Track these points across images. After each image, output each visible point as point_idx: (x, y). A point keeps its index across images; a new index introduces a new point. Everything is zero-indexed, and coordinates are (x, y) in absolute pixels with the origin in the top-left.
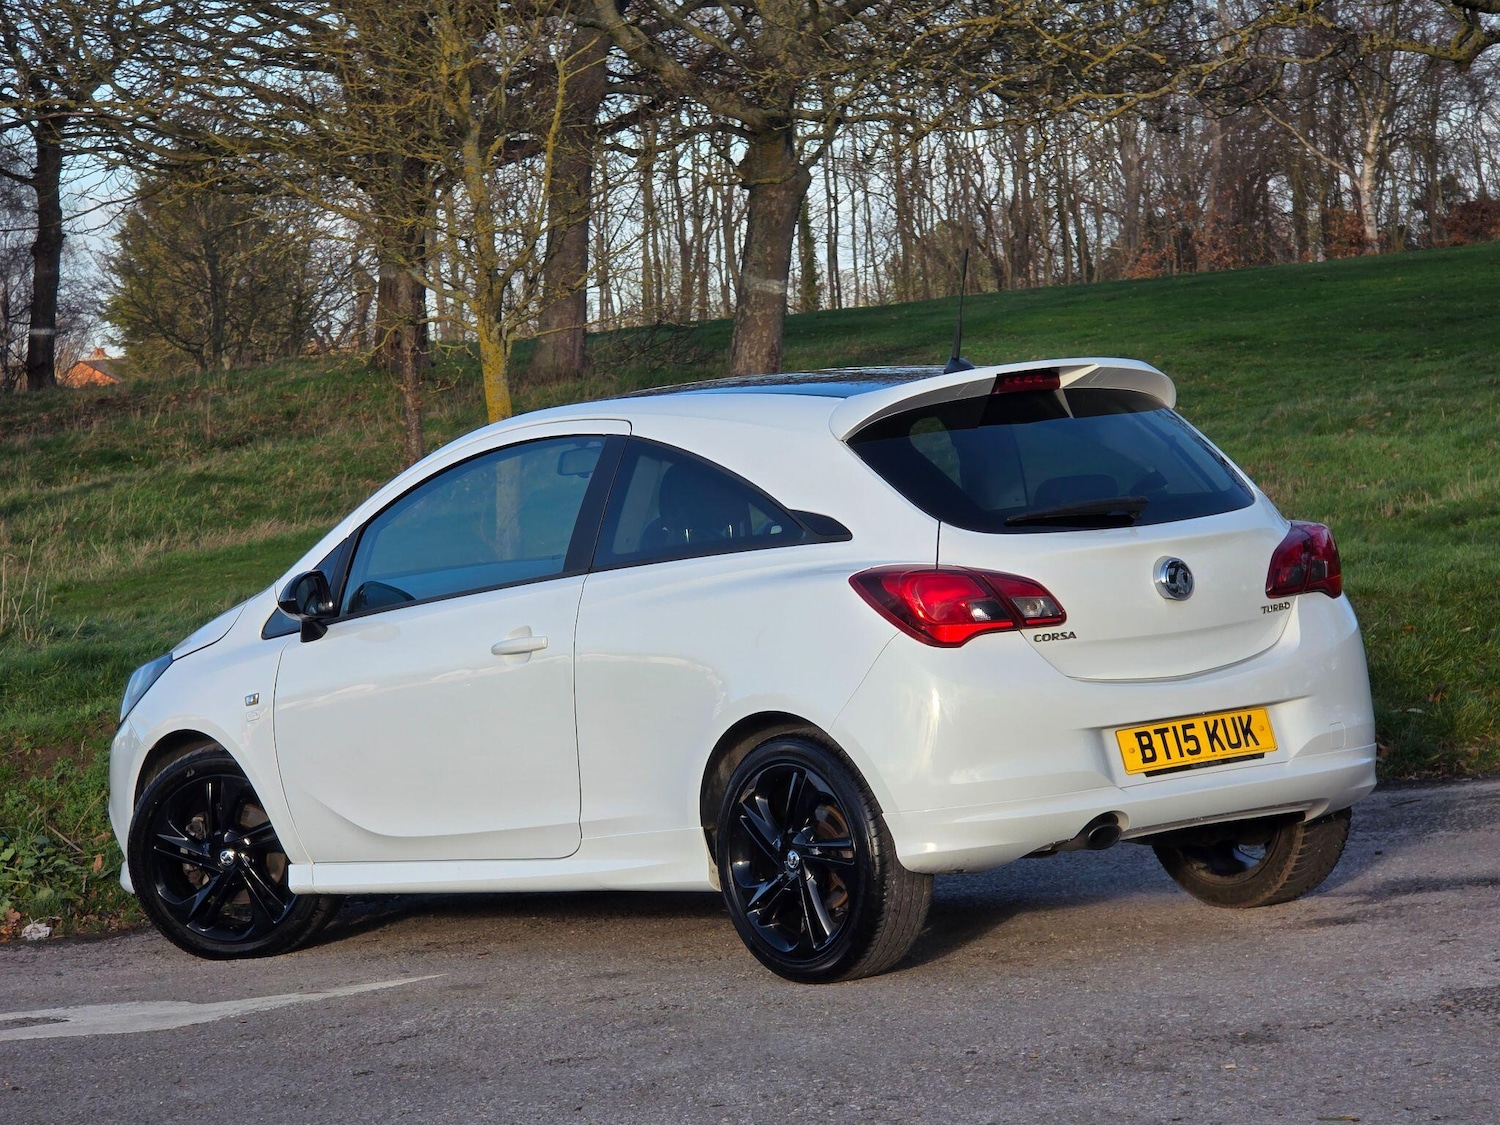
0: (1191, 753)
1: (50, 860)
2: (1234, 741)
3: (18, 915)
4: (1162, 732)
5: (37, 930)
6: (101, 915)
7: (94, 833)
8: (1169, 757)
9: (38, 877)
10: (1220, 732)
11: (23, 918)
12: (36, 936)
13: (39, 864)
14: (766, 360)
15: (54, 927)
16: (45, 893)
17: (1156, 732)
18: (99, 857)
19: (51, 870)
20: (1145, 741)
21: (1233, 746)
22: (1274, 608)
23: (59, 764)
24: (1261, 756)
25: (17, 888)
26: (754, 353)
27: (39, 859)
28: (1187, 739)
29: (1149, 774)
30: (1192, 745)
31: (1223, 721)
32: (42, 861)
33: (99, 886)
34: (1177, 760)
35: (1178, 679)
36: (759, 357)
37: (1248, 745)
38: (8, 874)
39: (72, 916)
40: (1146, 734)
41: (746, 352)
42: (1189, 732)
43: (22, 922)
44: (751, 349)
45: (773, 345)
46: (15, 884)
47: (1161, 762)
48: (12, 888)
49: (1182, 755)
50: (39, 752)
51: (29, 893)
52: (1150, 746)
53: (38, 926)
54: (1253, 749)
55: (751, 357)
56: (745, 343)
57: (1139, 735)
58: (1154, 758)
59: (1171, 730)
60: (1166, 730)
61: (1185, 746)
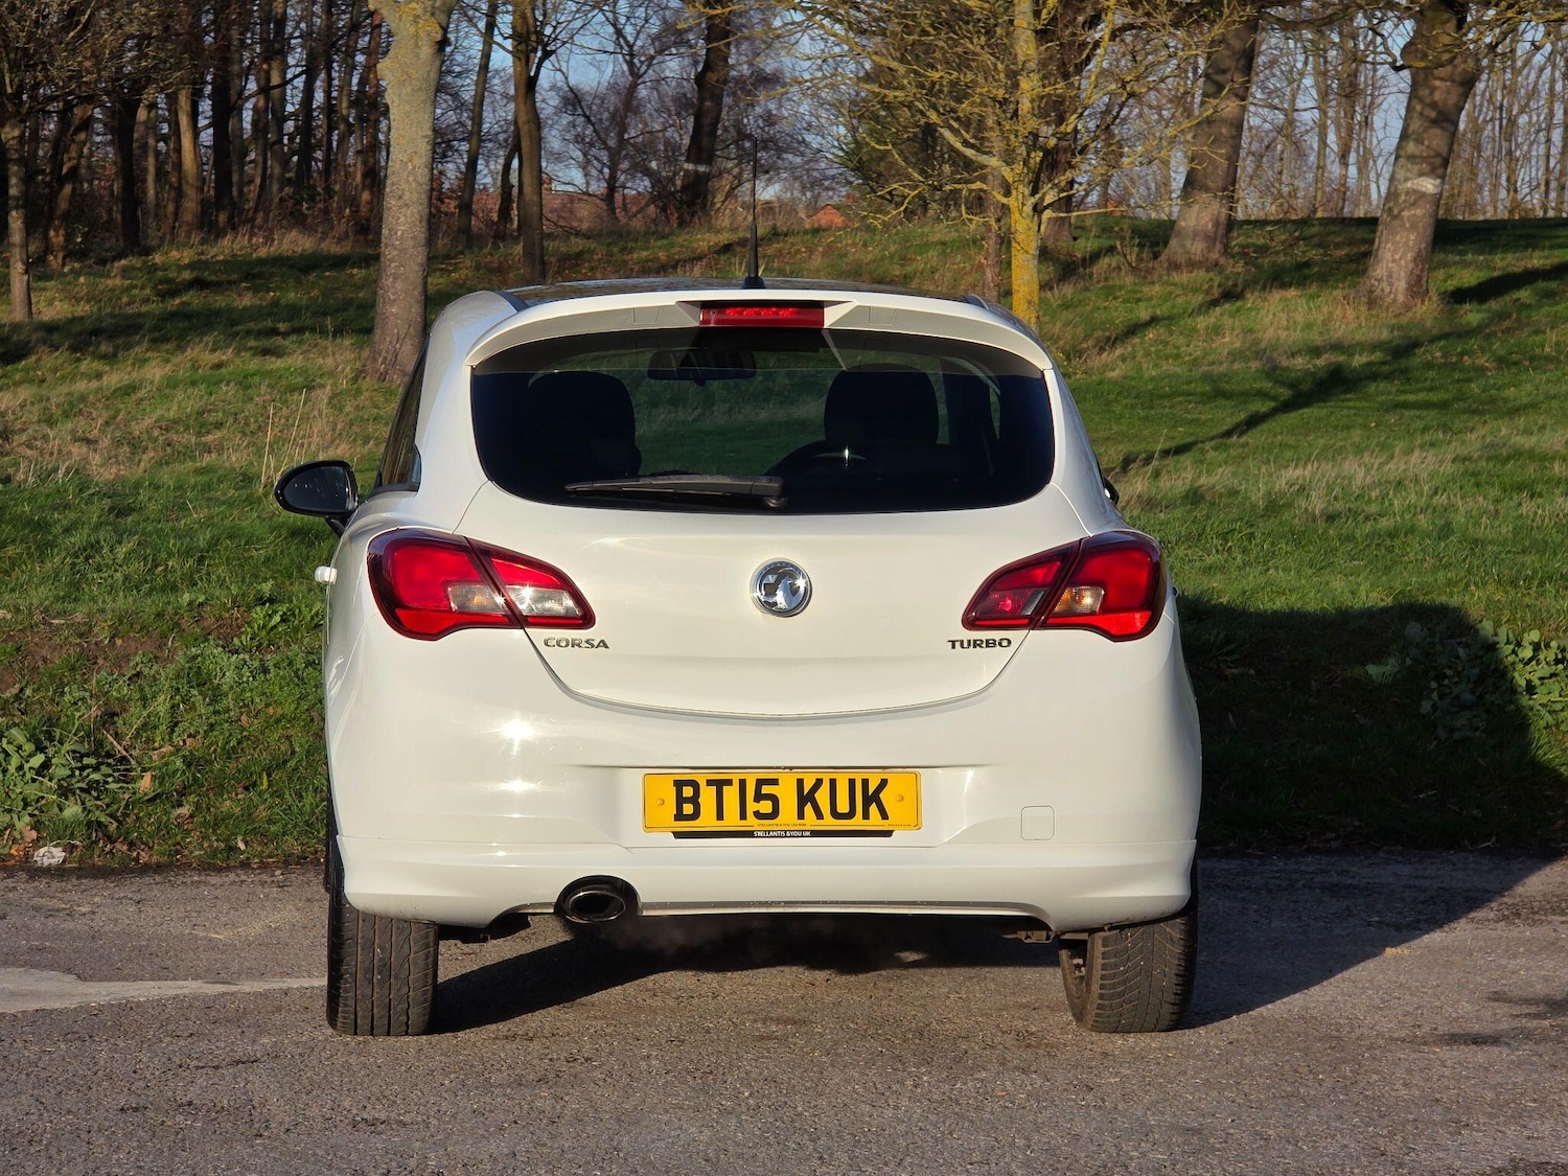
0: (758, 815)
1: (85, 774)
2: (843, 806)
3: (34, 834)
4: (719, 785)
5: (51, 855)
6: (131, 845)
7: (156, 745)
8: (720, 816)
9: (65, 792)
10: (823, 796)
11: (38, 839)
12: (46, 862)
13: (72, 776)
14: (1411, 266)
15: (72, 853)
16: (72, 810)
17: (710, 783)
18: (148, 776)
19: (84, 785)
20: (688, 792)
21: (835, 814)
22: (976, 644)
23: (138, 659)
24: (888, 834)
25: (43, 802)
26: (1397, 257)
27: (72, 770)
28: (759, 797)
29: (678, 835)
30: (766, 807)
31: (833, 783)
32: (77, 773)
33: (141, 808)
34: (732, 820)
35: (780, 720)
36: (1403, 262)
37: (866, 816)
38: (37, 784)
39: (96, 842)
40: (695, 785)
41: (1388, 255)
42: (766, 789)
43: (37, 843)
44: (1395, 251)
45: (1420, 250)
46: (43, 798)
47: (707, 820)
48: (38, 801)
49: (743, 816)
50: (119, 642)
51: (56, 810)
52: (694, 800)
53: (53, 850)
54: (875, 821)
55: (1394, 261)
56: (1389, 245)
57: (679, 785)
58: (696, 815)
59: (736, 784)
60: (729, 782)
61: (751, 806)
